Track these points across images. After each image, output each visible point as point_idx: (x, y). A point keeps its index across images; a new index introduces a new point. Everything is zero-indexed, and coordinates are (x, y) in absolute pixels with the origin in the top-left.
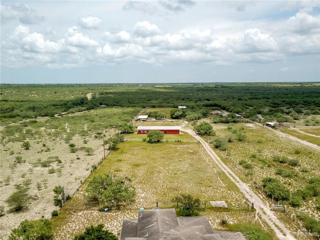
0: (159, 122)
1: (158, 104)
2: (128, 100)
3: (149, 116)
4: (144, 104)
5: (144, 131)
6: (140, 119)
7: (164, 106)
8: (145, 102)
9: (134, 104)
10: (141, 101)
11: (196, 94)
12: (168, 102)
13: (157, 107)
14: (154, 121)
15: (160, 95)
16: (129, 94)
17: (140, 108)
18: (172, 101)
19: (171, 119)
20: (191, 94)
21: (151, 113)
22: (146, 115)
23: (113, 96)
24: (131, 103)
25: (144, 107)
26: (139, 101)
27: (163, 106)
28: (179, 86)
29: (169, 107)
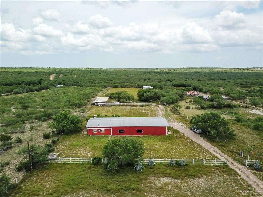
0: (124, 107)
1: (121, 84)
2: (89, 80)
3: (110, 98)
4: (106, 84)
5: (99, 129)
6: (97, 102)
7: (127, 86)
8: (107, 82)
9: (95, 83)
10: (102, 81)
11: (155, 76)
12: (130, 82)
13: (119, 87)
14: (117, 105)
15: (122, 76)
16: (92, 75)
17: (101, 88)
18: (134, 81)
19: (139, 102)
20: (150, 76)
21: (113, 94)
22: (106, 96)
23: (75, 77)
24: (92, 83)
25: (105, 87)
26: (100, 81)
27: (125, 86)
28: (137, 70)
29: (132, 87)
